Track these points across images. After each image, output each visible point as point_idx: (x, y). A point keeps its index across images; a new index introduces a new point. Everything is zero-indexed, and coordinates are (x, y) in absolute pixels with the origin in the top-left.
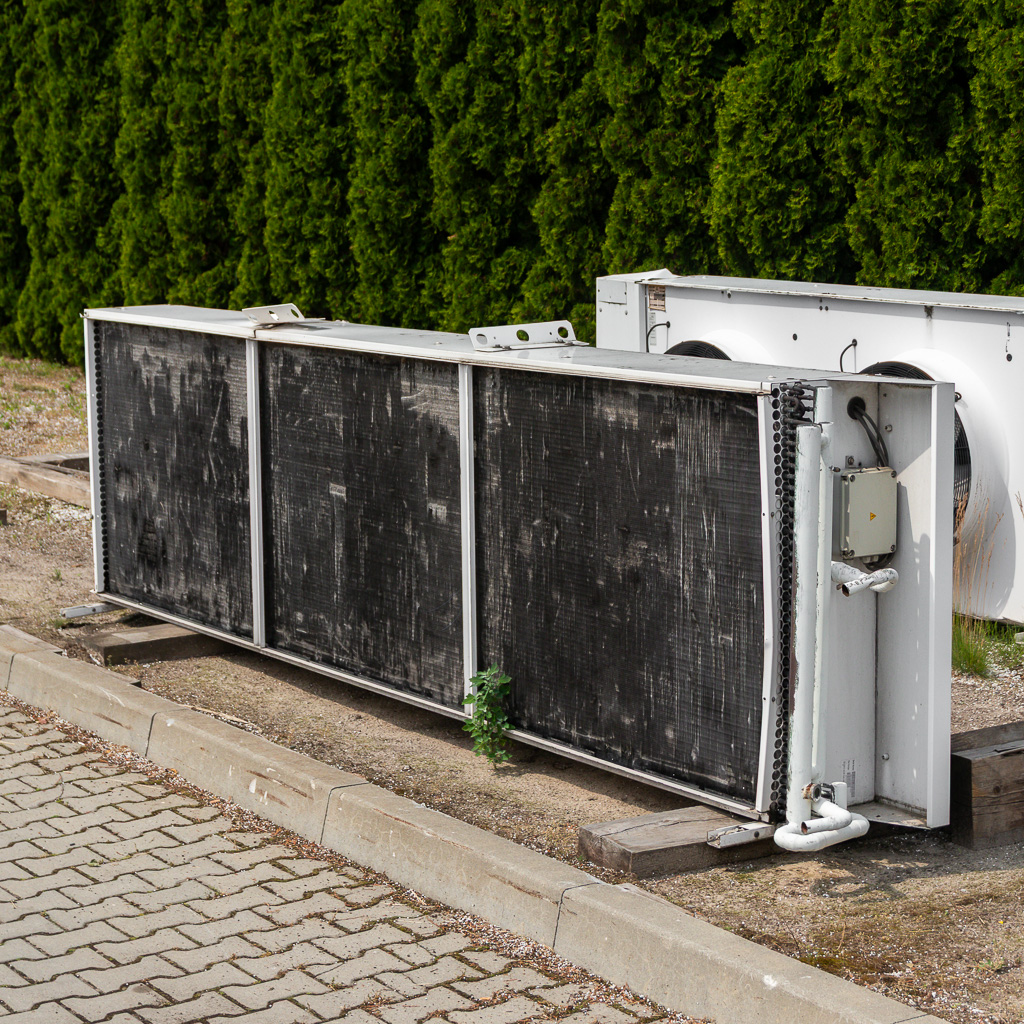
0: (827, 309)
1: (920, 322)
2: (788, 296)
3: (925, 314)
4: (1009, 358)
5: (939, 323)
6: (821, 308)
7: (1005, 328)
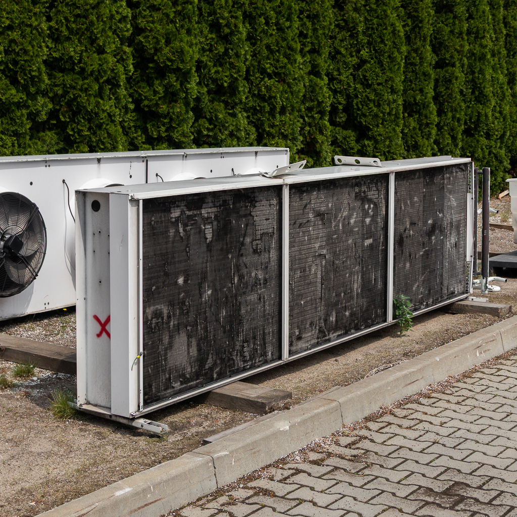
0: (49, 166)
1: (95, 166)
2: (27, 162)
3: (97, 162)
4: (131, 177)
5: (103, 166)
6: (46, 166)
7: (130, 164)
